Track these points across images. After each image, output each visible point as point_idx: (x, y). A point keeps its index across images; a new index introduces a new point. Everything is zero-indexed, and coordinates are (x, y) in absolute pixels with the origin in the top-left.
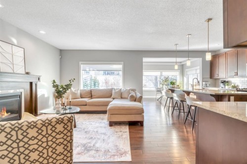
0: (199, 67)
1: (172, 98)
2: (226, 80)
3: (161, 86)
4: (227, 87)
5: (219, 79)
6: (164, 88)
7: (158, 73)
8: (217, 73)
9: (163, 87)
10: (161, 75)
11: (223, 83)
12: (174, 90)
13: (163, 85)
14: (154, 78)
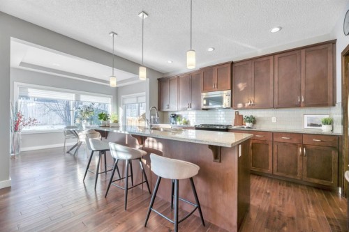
0: (144, 93)
1: (103, 152)
2: (177, 113)
3: (78, 121)
4: (178, 123)
5: (167, 112)
6: (84, 126)
7: (70, 97)
8: (167, 103)
9: (80, 125)
10: (78, 101)
11: (174, 117)
12: (107, 133)
13: (81, 119)
14: (62, 106)
